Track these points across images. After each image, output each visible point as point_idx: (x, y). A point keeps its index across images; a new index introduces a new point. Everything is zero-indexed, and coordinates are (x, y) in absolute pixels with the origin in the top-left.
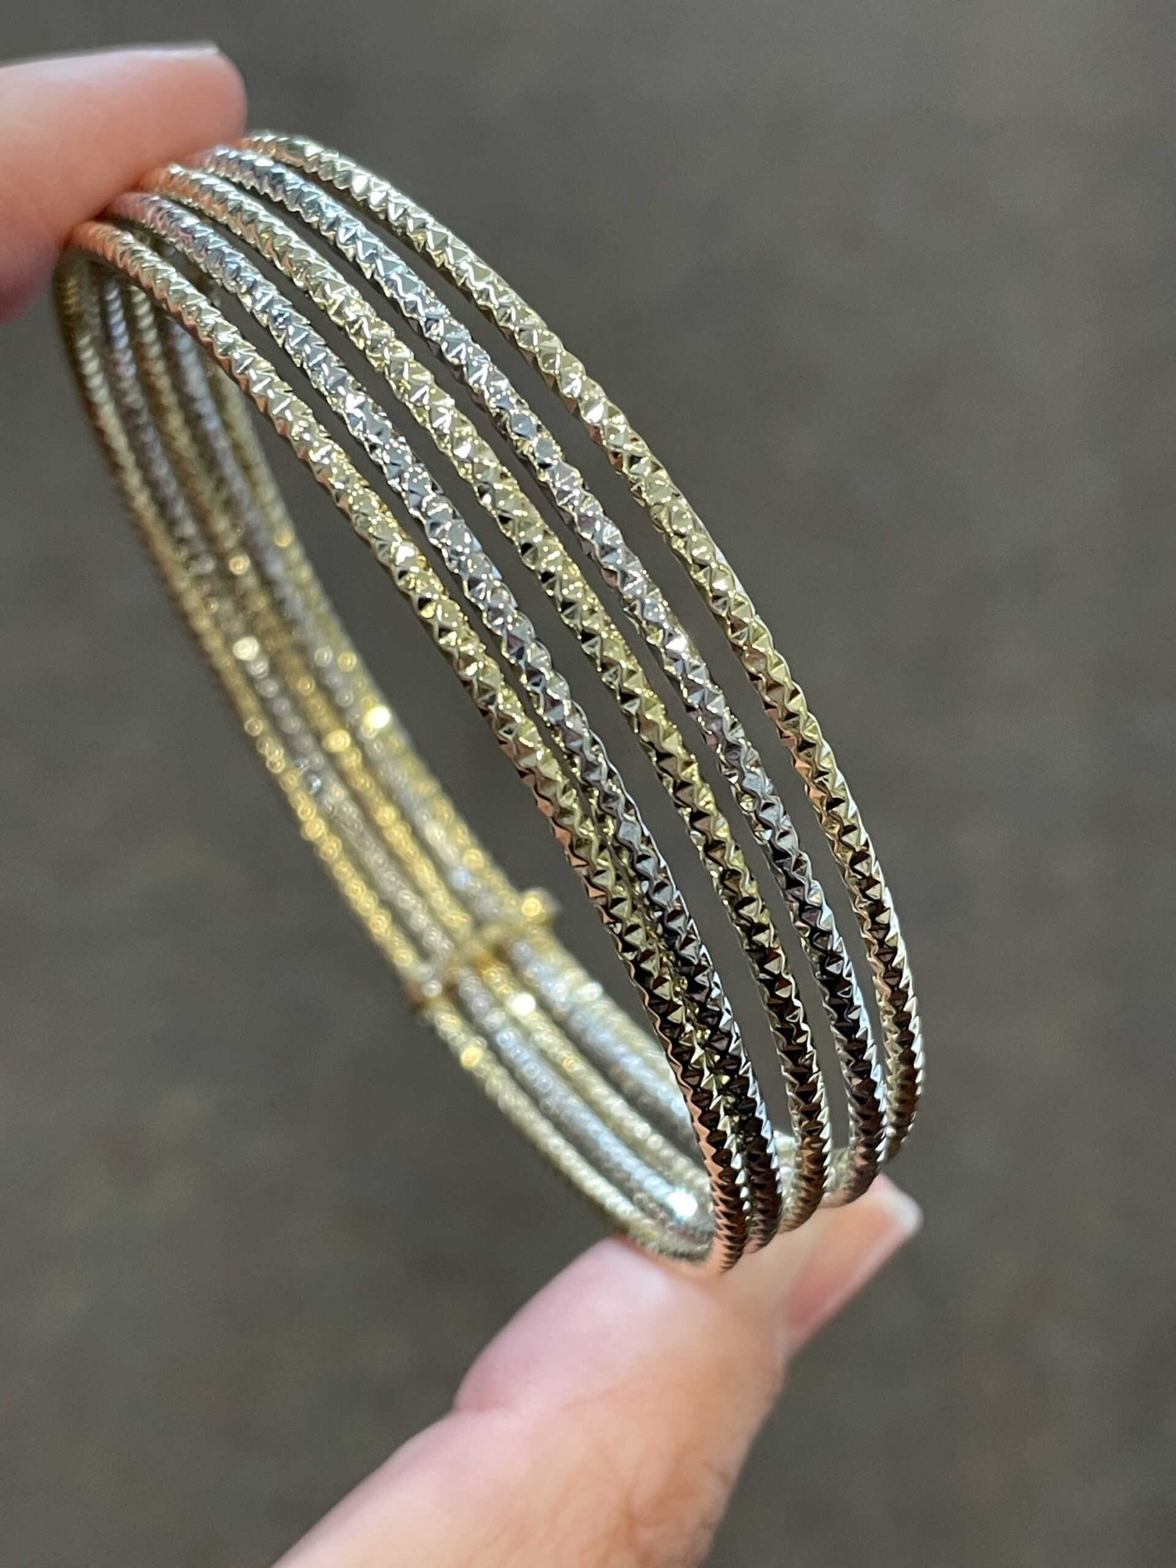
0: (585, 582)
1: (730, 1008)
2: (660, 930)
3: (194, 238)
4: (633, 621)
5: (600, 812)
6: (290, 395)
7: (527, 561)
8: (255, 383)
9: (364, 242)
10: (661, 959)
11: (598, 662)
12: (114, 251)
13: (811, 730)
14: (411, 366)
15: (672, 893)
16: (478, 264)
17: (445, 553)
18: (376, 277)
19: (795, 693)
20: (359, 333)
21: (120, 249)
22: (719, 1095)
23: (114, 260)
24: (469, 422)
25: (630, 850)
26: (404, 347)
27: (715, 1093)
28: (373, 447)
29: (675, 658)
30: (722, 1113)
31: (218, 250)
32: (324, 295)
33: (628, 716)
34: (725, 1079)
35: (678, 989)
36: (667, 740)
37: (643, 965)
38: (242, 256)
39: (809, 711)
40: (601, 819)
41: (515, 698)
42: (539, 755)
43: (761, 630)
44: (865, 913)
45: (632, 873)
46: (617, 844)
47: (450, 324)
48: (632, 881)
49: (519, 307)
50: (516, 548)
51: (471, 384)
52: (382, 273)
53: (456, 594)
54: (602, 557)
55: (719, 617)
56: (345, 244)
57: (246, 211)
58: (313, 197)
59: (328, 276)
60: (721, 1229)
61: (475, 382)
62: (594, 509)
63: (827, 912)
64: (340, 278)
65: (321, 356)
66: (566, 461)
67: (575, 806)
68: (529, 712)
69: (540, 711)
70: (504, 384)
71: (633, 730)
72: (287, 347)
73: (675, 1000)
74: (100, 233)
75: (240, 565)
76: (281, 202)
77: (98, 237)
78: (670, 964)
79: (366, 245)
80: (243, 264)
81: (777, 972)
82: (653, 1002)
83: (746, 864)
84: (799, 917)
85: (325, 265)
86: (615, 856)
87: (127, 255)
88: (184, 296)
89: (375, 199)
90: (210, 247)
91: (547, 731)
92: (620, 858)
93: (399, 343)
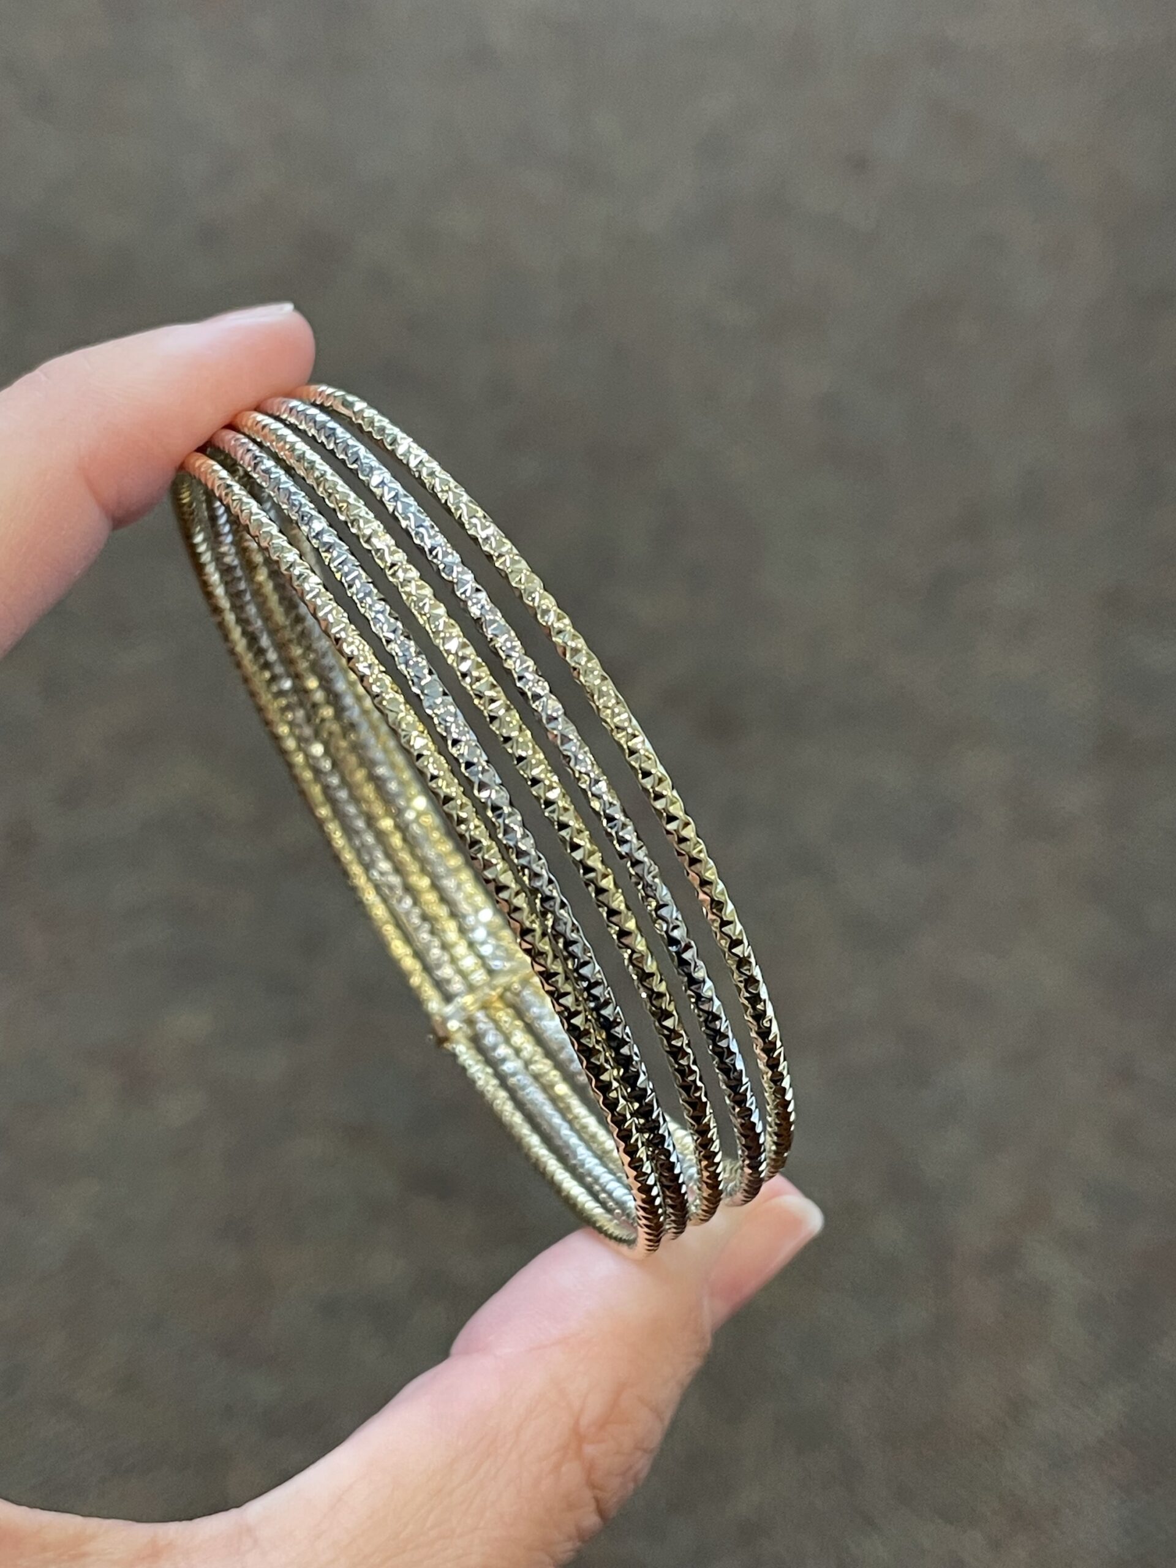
0: (534, 743)
1: (638, 1052)
2: (586, 995)
3: (270, 478)
4: (569, 770)
5: (542, 910)
6: (331, 602)
7: (493, 727)
8: (308, 592)
9: (389, 488)
10: (586, 1017)
11: (542, 801)
12: (213, 485)
13: (699, 850)
14: (418, 583)
15: (594, 968)
16: (471, 505)
17: (436, 721)
18: (396, 513)
19: (687, 824)
20: (382, 558)
21: (218, 483)
22: (631, 1117)
23: (213, 491)
24: (456, 625)
25: (565, 938)
26: (413, 568)
27: (628, 1116)
28: (389, 641)
29: (598, 797)
30: (634, 1131)
31: (287, 489)
32: (359, 528)
33: (563, 839)
34: (636, 1105)
35: (599, 1038)
36: (592, 858)
37: (573, 1021)
38: (303, 494)
39: (698, 837)
40: (544, 914)
41: (483, 826)
42: (499, 867)
43: (664, 778)
44: (742, 985)
45: (565, 953)
46: (554, 933)
47: (446, 551)
48: (566, 959)
49: (498, 538)
50: (485, 717)
51: (459, 595)
52: (400, 511)
53: (442, 751)
54: (548, 723)
55: (633, 767)
56: (376, 487)
57: (308, 459)
58: (355, 449)
59: (363, 514)
60: (640, 1219)
61: (461, 594)
62: (543, 689)
63: (709, 983)
64: (371, 516)
65: (355, 573)
66: (526, 654)
67: (525, 906)
68: (493, 837)
69: (500, 836)
70: (483, 596)
71: (566, 850)
72: (332, 565)
73: (597, 1047)
74: (204, 466)
75: (312, 683)
76: (333, 450)
77: (202, 469)
78: (593, 1021)
79: (390, 489)
80: (304, 501)
81: (672, 1028)
82: (581, 1048)
83: (648, 948)
84: (688, 987)
85: (359, 505)
86: (554, 942)
87: (222, 487)
88: (261, 524)
89: (400, 451)
90: (281, 486)
91: (505, 850)
92: (557, 943)
93: (409, 566)
